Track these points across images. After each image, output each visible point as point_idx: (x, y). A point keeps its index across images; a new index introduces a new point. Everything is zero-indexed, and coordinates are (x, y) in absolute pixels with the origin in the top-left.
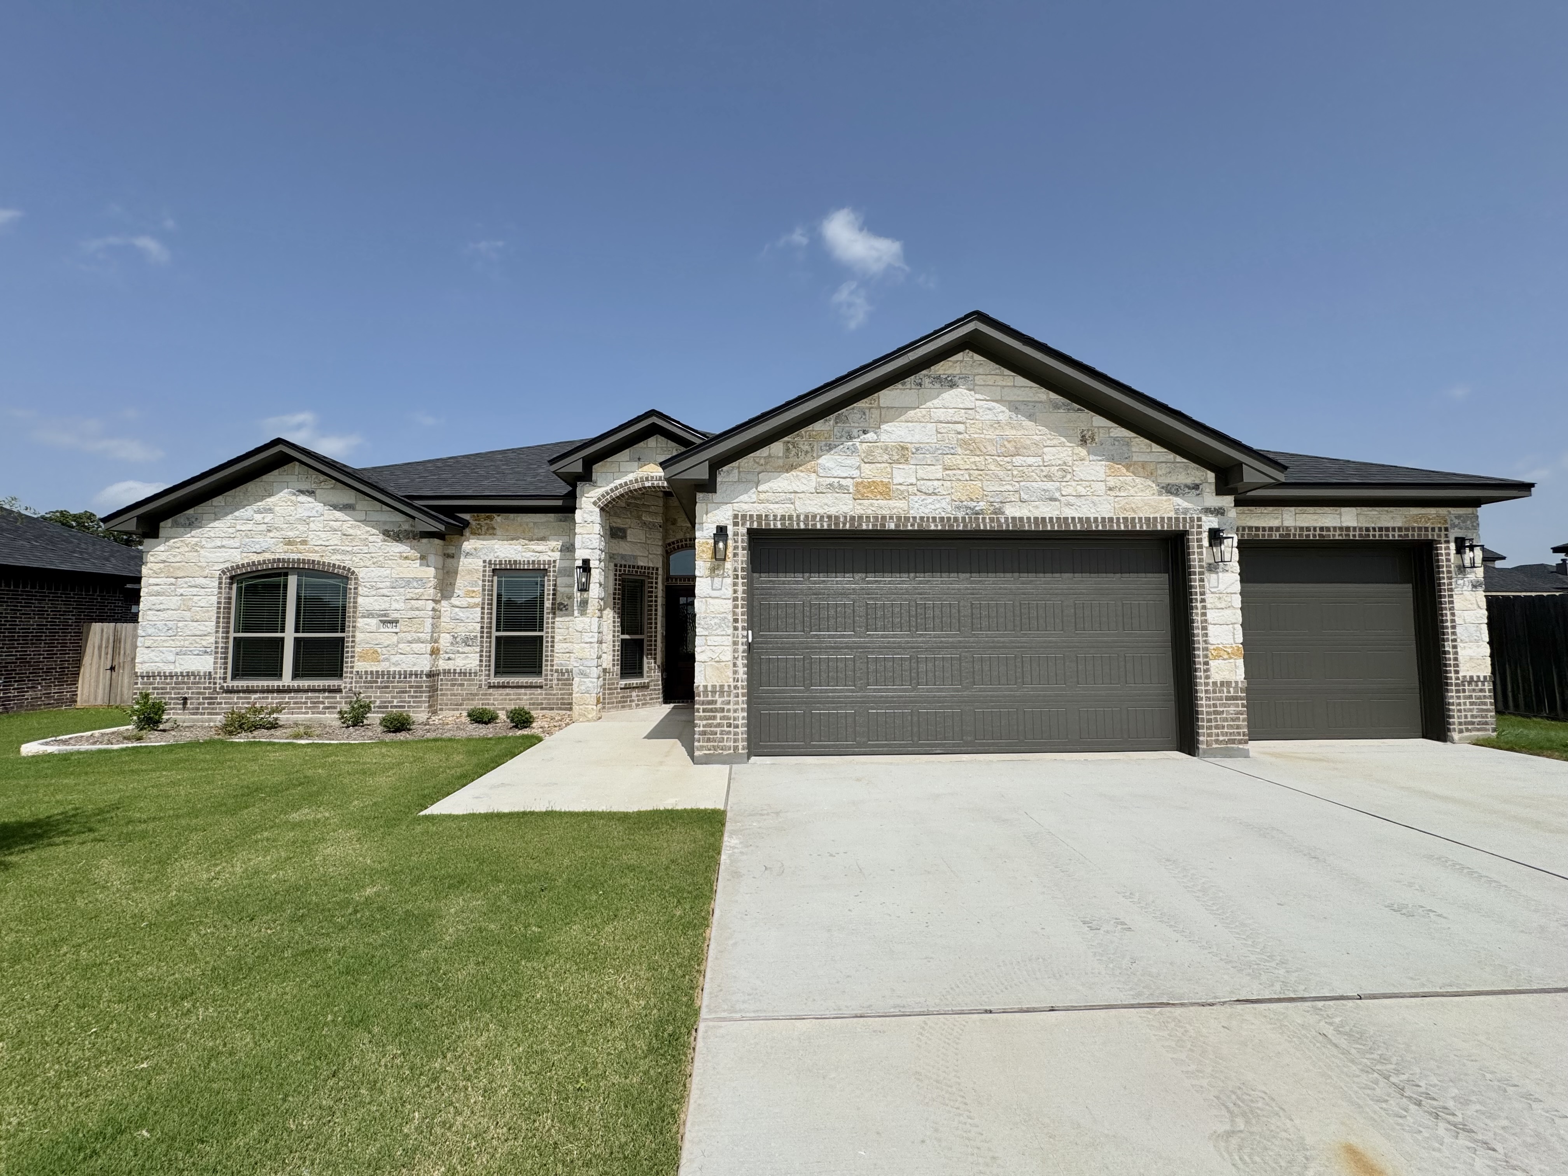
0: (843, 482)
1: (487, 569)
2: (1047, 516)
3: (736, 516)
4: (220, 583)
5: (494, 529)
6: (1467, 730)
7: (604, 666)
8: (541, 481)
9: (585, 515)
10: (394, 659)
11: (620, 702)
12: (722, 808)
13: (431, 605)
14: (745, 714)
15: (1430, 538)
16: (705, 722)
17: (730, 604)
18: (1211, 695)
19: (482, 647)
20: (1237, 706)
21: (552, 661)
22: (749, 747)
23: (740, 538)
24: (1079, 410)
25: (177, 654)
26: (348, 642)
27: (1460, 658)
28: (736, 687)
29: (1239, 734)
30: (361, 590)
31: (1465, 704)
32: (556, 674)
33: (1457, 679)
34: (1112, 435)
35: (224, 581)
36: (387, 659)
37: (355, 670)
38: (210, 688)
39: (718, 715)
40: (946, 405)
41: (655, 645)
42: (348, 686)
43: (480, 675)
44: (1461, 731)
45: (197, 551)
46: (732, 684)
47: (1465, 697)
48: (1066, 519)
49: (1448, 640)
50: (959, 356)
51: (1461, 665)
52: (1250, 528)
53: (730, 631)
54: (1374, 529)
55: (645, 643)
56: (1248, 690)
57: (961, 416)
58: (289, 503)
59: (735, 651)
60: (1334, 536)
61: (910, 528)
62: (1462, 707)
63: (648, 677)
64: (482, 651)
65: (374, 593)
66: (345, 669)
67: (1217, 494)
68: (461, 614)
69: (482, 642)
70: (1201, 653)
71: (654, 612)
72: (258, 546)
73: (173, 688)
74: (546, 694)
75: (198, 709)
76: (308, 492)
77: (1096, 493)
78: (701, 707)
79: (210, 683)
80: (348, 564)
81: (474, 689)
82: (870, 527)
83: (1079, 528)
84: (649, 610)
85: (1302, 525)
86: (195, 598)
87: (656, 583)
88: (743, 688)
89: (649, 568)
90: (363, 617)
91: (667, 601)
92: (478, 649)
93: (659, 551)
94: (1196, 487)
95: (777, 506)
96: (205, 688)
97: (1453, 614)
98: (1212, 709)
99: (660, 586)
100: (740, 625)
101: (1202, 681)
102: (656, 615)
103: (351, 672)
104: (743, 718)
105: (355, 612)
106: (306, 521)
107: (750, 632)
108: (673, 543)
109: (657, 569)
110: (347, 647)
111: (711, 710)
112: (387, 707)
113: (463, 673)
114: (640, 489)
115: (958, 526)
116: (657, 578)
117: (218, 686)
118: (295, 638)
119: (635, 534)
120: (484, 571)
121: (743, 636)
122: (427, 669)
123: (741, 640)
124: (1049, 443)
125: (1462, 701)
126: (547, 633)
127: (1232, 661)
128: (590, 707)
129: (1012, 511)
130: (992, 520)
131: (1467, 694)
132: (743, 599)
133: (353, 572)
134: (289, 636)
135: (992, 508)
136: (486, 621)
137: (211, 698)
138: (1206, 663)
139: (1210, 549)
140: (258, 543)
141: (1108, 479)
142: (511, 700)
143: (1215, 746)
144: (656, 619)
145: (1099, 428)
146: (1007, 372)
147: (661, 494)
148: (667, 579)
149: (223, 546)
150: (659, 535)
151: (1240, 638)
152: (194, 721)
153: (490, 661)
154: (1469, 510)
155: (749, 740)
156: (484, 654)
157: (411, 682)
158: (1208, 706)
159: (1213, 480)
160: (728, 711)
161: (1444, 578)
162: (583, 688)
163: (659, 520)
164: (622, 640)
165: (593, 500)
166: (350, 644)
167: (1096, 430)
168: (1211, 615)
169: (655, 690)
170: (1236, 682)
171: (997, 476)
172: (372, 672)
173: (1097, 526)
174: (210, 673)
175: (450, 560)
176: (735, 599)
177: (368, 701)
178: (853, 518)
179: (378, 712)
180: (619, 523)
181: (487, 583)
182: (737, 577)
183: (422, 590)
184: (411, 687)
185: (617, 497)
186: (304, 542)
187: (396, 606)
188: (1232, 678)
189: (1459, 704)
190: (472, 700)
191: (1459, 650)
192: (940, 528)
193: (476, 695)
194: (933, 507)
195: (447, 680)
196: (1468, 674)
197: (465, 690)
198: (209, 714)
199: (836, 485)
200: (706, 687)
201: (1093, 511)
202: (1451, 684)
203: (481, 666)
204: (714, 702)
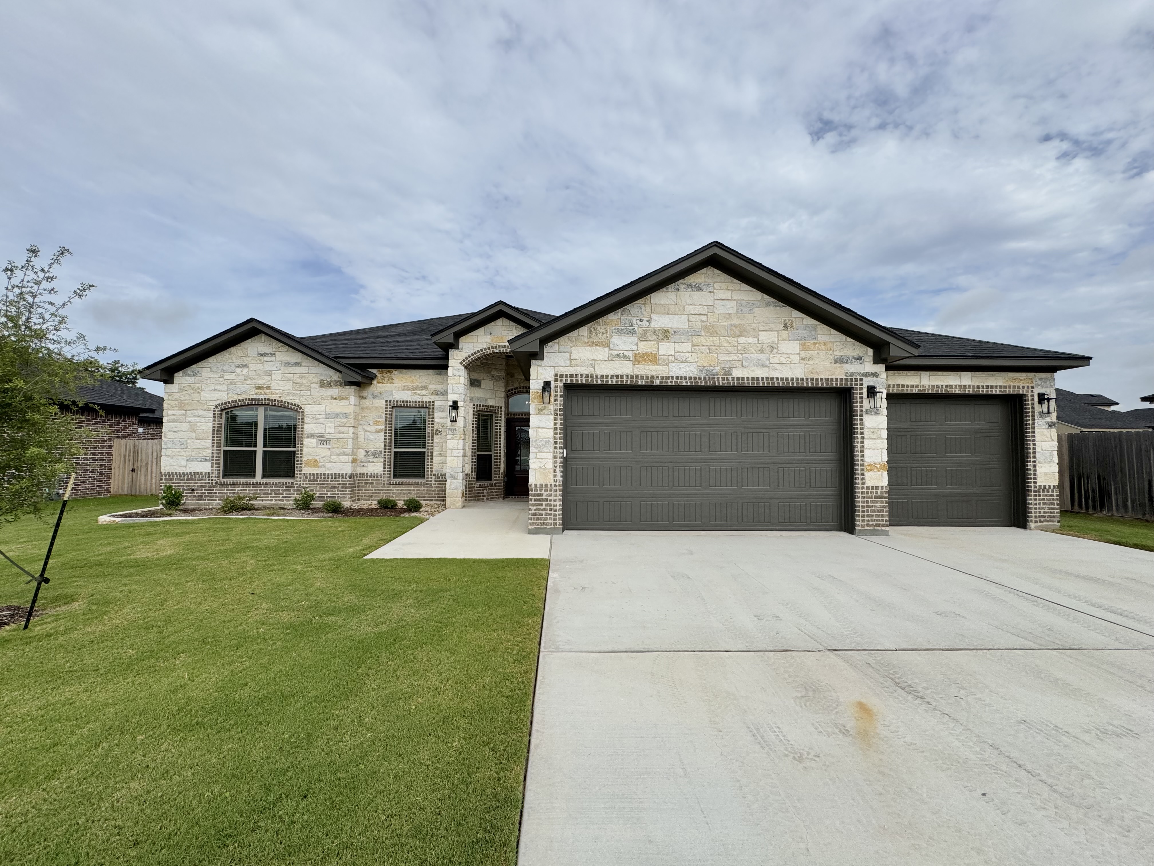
0: (626, 353)
1: (388, 406)
2: (760, 376)
3: (556, 375)
4: (214, 414)
5: (393, 379)
6: (1040, 521)
7: (466, 472)
8: (424, 348)
9: (455, 371)
10: (328, 465)
11: (476, 496)
12: (547, 558)
13: (351, 430)
14: (561, 503)
15: (1021, 393)
16: (535, 508)
17: (552, 432)
18: (865, 495)
19: (385, 458)
20: (882, 502)
21: (431, 468)
22: (563, 524)
23: (559, 390)
24: (783, 306)
25: (187, 460)
26: (298, 454)
27: (1038, 473)
28: (555, 486)
29: (883, 520)
30: (306, 420)
31: (1040, 504)
32: (434, 477)
33: (1035, 487)
34: (804, 323)
35: (217, 413)
36: (324, 466)
37: (302, 472)
38: (209, 483)
39: (544, 503)
40: (695, 303)
41: (500, 459)
42: (299, 483)
43: (384, 477)
44: (1036, 522)
45: (199, 393)
46: (553, 484)
47: (1040, 500)
48: (772, 379)
49: (1030, 461)
50: (704, 270)
51: (1038, 478)
52: (898, 386)
53: (552, 450)
54: (983, 387)
55: (493, 457)
56: (888, 492)
57: (704, 310)
58: (258, 361)
59: (555, 462)
60: (955, 391)
61: (669, 384)
62: (1038, 506)
63: (495, 480)
64: (385, 461)
65: (314, 422)
66: (296, 472)
67: (874, 363)
68: (371, 437)
69: (385, 455)
70: (859, 467)
71: (499, 437)
72: (238, 390)
73: (185, 483)
74: (427, 490)
75: (201, 496)
76: (271, 354)
77: (793, 362)
78: (533, 498)
79: (209, 480)
80: (297, 402)
81: (380, 487)
82: (644, 383)
83: (781, 385)
84: (495, 435)
85: (933, 384)
86: (199, 424)
87: (501, 417)
88: (560, 486)
89: (496, 407)
90: (308, 437)
91: (507, 429)
92: (382, 460)
93: (503, 395)
94: (860, 358)
95: (583, 369)
96: (205, 483)
97: (1034, 445)
98: (865, 504)
99: (503, 419)
100: (558, 446)
101: (860, 486)
102: (500, 438)
103: (300, 474)
104: (560, 505)
105: (302, 434)
106: (270, 373)
107: (565, 450)
108: (512, 390)
109: (501, 407)
110: (298, 457)
111: (539, 500)
112: (324, 497)
113: (373, 476)
114: (491, 354)
115: (701, 382)
116: (501, 414)
117: (214, 482)
118: (264, 451)
119: (487, 384)
120: (386, 408)
121: (560, 453)
122: (349, 472)
123: (559, 455)
124: (762, 328)
125: (1038, 502)
126: (428, 449)
127: (880, 473)
128: (458, 499)
129: (738, 373)
130: (723, 379)
131: (1041, 497)
132: (560, 429)
133: (301, 408)
134: (260, 449)
135: (723, 372)
136: (388, 441)
137: (210, 490)
138: (863, 474)
139: (868, 400)
140: (239, 388)
141: (801, 352)
142: (404, 494)
143: (866, 528)
144: (500, 441)
145: (795, 318)
146: (735, 281)
147: (504, 357)
148: (508, 415)
149: (215, 390)
150: (502, 384)
151: (885, 458)
152: (199, 504)
153: (390, 468)
154: (1048, 375)
155: (563, 519)
156: (386, 463)
157: (338, 481)
158: (863, 502)
159: (872, 354)
160: (551, 500)
161: (1029, 420)
162: (453, 486)
163: (503, 374)
164: (478, 455)
165: (460, 361)
166: (299, 456)
167: (794, 320)
168: (867, 443)
169: (499, 489)
170: (882, 487)
171: (727, 350)
172: (313, 474)
173: (793, 384)
174: (209, 473)
175: (364, 400)
176: (555, 429)
177: (311, 493)
178: (632, 377)
179: (318, 501)
180: (476, 376)
181: (388, 416)
182: (556, 414)
183: (346, 420)
184: (339, 484)
185: (476, 359)
186: (268, 388)
187: (329, 430)
188: (879, 484)
189: (1036, 504)
190: (379, 493)
191: (1037, 468)
192: (689, 384)
193: (381, 490)
194: (685, 370)
195: (362, 480)
196: (1043, 484)
197: (374, 487)
198: (209, 500)
199: (622, 355)
200: (536, 485)
201: (790, 373)
202: (1031, 491)
203: (384, 471)
204: (542, 495)
